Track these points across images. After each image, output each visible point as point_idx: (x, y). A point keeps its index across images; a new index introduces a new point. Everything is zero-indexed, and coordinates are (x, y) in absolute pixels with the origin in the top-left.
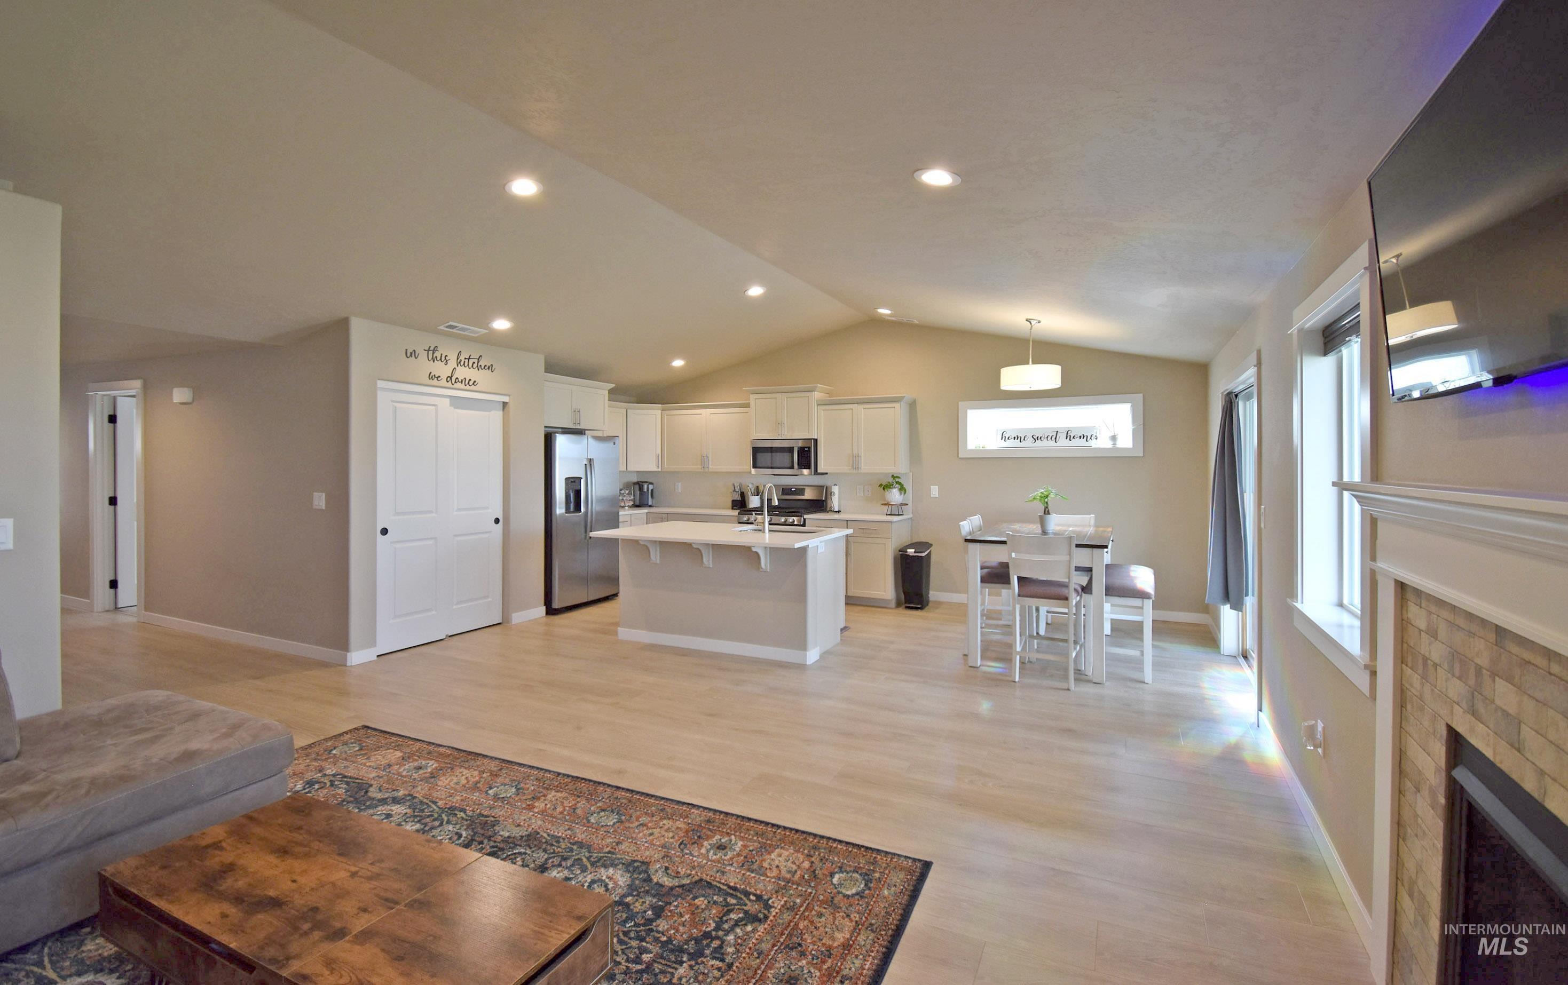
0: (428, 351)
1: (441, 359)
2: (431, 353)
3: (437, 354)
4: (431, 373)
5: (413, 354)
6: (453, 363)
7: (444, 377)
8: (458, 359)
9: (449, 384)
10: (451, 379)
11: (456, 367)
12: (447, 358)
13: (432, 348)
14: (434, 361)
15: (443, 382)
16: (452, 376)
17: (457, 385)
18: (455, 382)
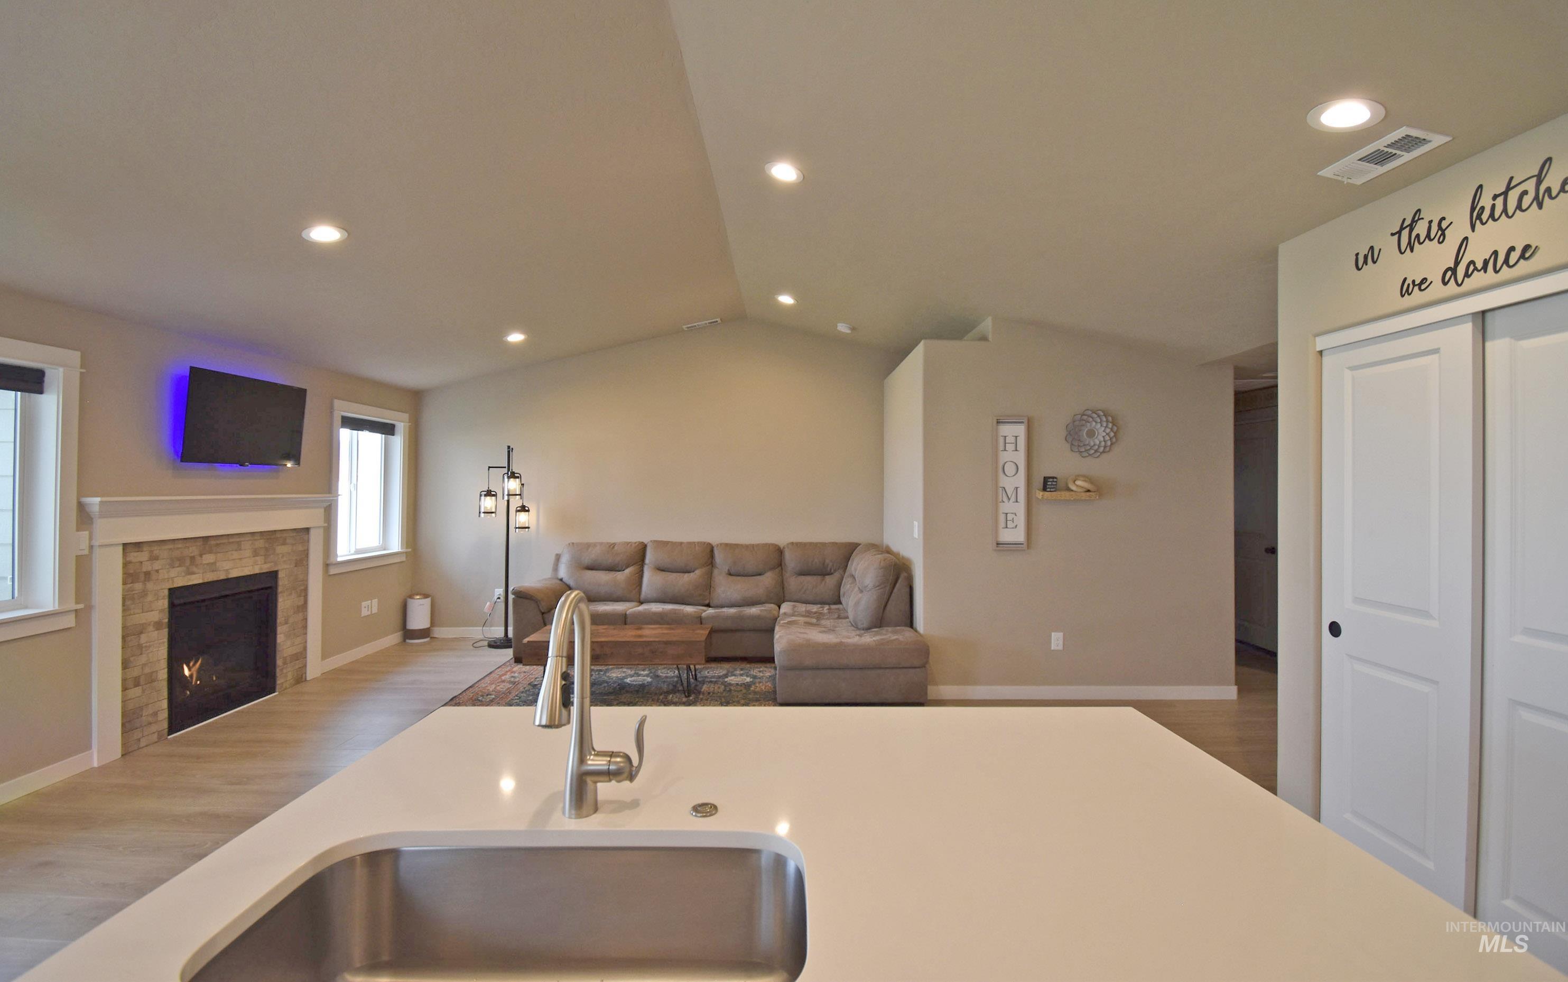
0: (1402, 228)
1: (1428, 236)
2: (1405, 233)
3: (1421, 229)
4: (1405, 279)
5: (1372, 256)
6: (1459, 229)
7: (1435, 277)
8: (1473, 209)
9: (1452, 287)
10: (1454, 270)
11: (1467, 232)
12: (1444, 225)
13: (1407, 223)
14: (1412, 250)
15: (1437, 290)
16: (1457, 263)
17: (1469, 284)
18: (1467, 275)
